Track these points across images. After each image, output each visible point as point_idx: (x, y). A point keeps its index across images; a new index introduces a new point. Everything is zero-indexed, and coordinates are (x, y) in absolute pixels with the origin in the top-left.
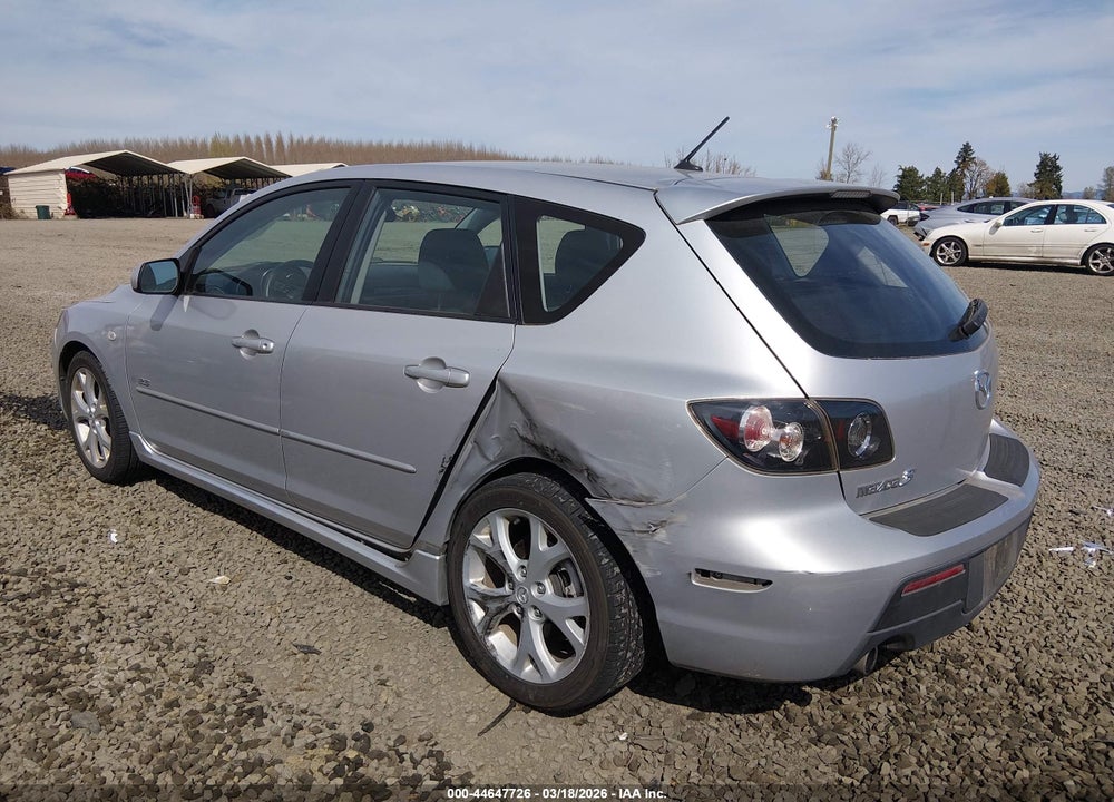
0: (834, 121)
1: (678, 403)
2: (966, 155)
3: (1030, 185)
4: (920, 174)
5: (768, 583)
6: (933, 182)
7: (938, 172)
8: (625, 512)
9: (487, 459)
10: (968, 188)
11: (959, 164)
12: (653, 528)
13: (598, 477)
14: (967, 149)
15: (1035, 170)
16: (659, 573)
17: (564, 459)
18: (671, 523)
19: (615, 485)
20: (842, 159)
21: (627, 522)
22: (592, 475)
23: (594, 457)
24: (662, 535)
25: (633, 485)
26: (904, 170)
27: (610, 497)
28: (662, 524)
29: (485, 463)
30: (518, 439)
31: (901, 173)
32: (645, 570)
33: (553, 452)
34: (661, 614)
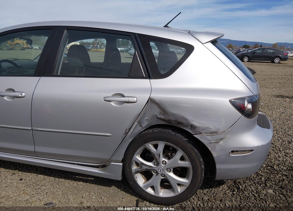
1: (225, 101)
5: (252, 150)
8: (209, 138)
9: (142, 126)
12: (219, 141)
13: (196, 127)
16: (220, 154)
17: (179, 123)
18: (224, 138)
19: (203, 129)
21: (210, 140)
22: (193, 127)
23: (193, 121)
24: (221, 143)
25: (210, 129)
27: (201, 133)
28: (222, 139)
29: (141, 128)
30: (156, 118)
32: (214, 154)
33: (174, 121)
34: (218, 166)
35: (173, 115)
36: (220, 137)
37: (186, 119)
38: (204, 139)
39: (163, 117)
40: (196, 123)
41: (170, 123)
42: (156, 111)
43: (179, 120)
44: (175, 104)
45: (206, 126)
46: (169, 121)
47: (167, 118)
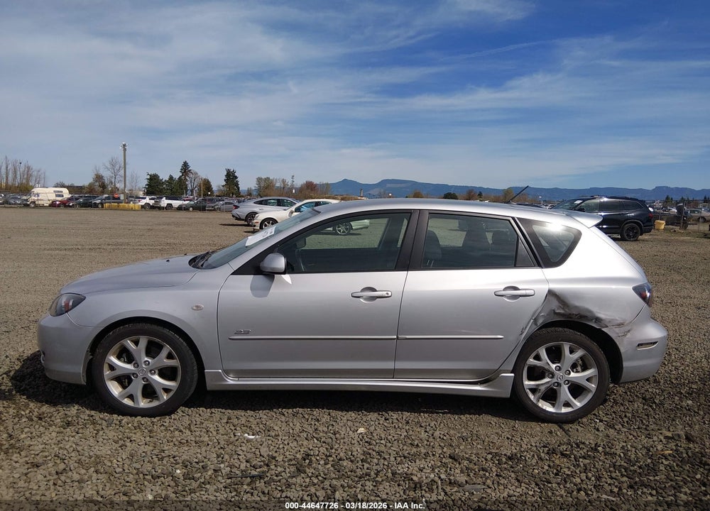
0: (124, 145)
1: (628, 289)
2: (185, 168)
3: (223, 186)
4: (161, 178)
5: (656, 342)
6: (169, 183)
7: (171, 177)
8: (617, 330)
9: (537, 325)
10: (189, 187)
11: (183, 173)
12: (626, 333)
13: (602, 320)
14: (185, 165)
15: (225, 178)
17: (582, 317)
18: (631, 330)
19: (610, 322)
20: (109, 167)
21: (617, 333)
22: (598, 320)
23: (599, 313)
24: (629, 335)
25: (617, 320)
26: (150, 175)
27: (607, 326)
28: (629, 331)
29: (535, 327)
30: (553, 314)
31: (149, 177)
32: (622, 350)
33: (576, 315)
34: (625, 364)
35: (576, 307)
36: (627, 328)
37: (590, 312)
38: (611, 332)
39: (562, 311)
40: (601, 315)
41: (570, 318)
42: (554, 304)
43: (582, 313)
44: (577, 295)
45: (613, 318)
46: (570, 315)
47: (568, 311)
